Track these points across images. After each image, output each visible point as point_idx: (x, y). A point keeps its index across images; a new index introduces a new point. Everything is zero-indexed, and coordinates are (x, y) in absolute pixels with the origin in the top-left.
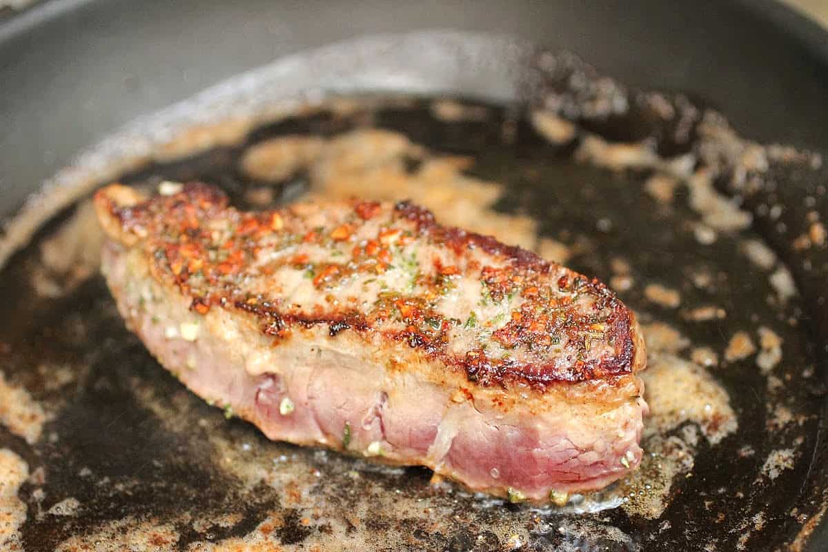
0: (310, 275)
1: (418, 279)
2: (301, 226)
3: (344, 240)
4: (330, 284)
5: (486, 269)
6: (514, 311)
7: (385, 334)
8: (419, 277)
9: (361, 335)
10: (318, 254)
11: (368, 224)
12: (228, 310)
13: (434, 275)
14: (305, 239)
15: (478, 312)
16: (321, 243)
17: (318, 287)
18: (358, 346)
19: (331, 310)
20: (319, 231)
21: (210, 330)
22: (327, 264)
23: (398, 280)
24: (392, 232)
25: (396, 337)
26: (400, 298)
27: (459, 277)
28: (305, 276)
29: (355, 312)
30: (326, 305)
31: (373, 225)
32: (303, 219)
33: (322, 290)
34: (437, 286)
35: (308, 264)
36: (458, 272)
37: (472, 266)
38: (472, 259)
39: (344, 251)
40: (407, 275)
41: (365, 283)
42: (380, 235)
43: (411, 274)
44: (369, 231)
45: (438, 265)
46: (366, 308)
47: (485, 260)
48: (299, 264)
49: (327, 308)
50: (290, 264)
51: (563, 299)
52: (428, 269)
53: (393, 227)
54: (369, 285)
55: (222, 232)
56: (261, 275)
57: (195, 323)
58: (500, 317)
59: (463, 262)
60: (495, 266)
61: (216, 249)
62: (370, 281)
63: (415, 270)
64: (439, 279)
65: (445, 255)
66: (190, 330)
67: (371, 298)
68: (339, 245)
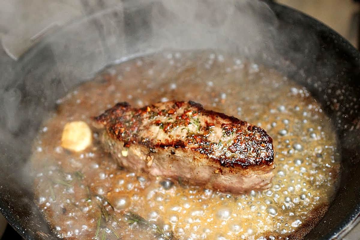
0: (162, 127)
1: (200, 128)
2: (157, 110)
3: (172, 114)
4: (169, 131)
5: (223, 125)
6: (234, 139)
7: (192, 149)
8: (201, 127)
9: (183, 150)
10: (163, 119)
11: (180, 108)
12: (136, 144)
13: (206, 126)
14: (159, 114)
15: (222, 139)
16: (164, 115)
17: (166, 132)
18: (182, 153)
19: (172, 141)
20: (163, 111)
21: (132, 152)
22: (167, 123)
23: (193, 128)
24: (189, 111)
25: (195, 149)
26: (195, 135)
27: (214, 126)
28: (160, 128)
29: (180, 141)
30: (169, 139)
31: (182, 109)
32: (158, 108)
33: (167, 133)
34: (207, 131)
35: (161, 124)
36: (214, 125)
37: (218, 123)
38: (218, 121)
39: (172, 117)
40: (196, 126)
41: (182, 129)
42: (185, 112)
43: (198, 126)
44: (181, 111)
45: (206, 123)
46: (183, 139)
47: (222, 121)
48: (157, 124)
49: (170, 140)
50: (155, 123)
51: (250, 134)
52: (203, 124)
53: (189, 109)
54: (183, 130)
55: (129, 116)
56: (145, 130)
57: (126, 150)
58: (230, 141)
59: (215, 121)
60: (226, 123)
61: (128, 122)
62: (184, 129)
63: (199, 124)
64: (207, 128)
65: (209, 119)
66: (125, 153)
67: (185, 135)
68: (170, 116)
